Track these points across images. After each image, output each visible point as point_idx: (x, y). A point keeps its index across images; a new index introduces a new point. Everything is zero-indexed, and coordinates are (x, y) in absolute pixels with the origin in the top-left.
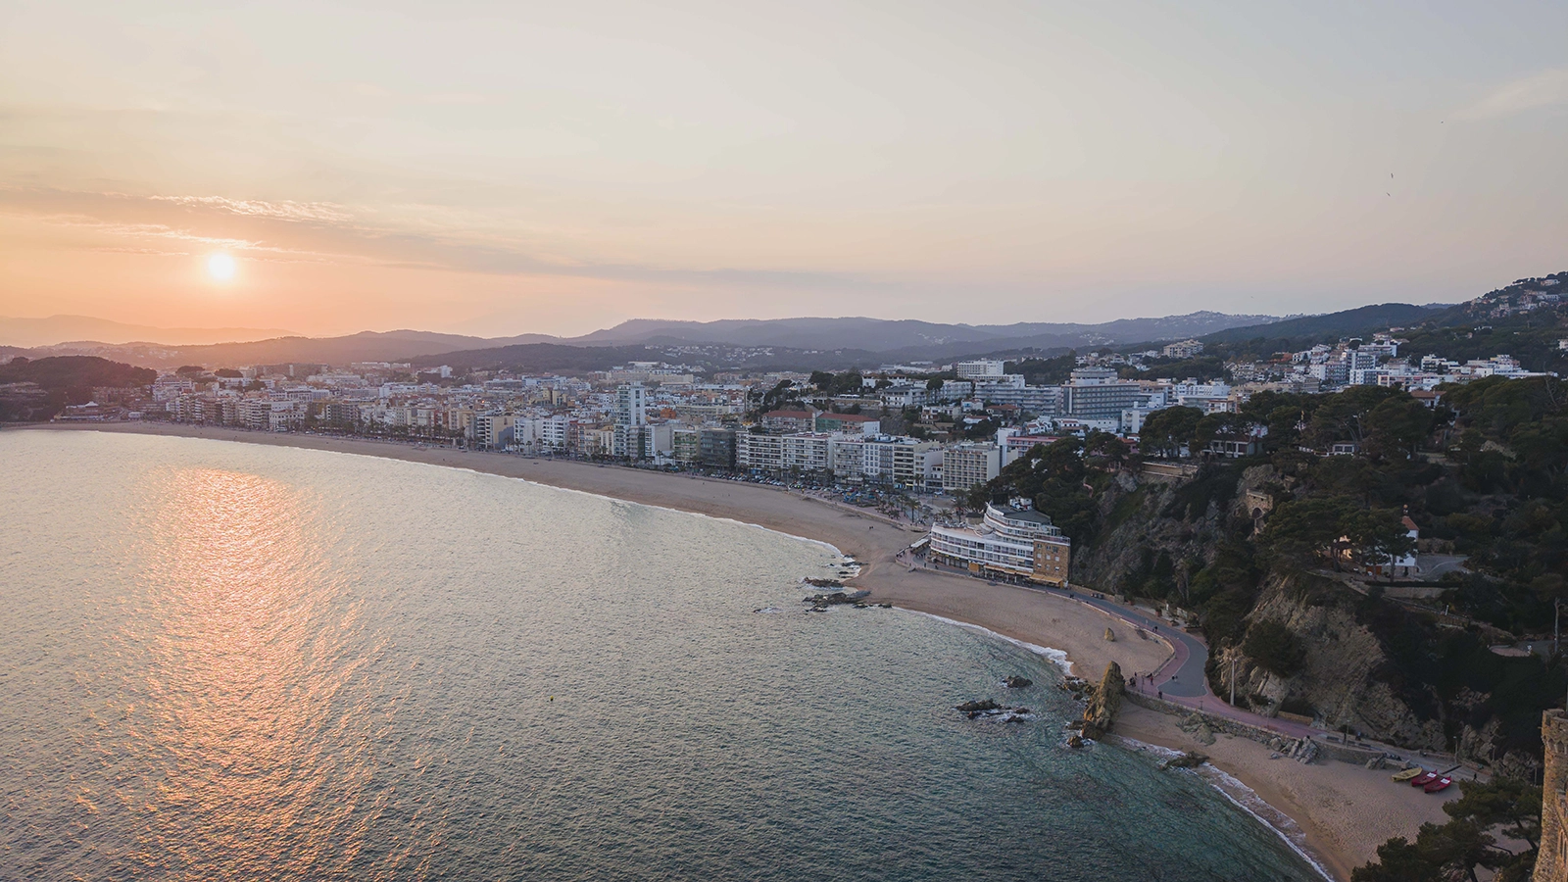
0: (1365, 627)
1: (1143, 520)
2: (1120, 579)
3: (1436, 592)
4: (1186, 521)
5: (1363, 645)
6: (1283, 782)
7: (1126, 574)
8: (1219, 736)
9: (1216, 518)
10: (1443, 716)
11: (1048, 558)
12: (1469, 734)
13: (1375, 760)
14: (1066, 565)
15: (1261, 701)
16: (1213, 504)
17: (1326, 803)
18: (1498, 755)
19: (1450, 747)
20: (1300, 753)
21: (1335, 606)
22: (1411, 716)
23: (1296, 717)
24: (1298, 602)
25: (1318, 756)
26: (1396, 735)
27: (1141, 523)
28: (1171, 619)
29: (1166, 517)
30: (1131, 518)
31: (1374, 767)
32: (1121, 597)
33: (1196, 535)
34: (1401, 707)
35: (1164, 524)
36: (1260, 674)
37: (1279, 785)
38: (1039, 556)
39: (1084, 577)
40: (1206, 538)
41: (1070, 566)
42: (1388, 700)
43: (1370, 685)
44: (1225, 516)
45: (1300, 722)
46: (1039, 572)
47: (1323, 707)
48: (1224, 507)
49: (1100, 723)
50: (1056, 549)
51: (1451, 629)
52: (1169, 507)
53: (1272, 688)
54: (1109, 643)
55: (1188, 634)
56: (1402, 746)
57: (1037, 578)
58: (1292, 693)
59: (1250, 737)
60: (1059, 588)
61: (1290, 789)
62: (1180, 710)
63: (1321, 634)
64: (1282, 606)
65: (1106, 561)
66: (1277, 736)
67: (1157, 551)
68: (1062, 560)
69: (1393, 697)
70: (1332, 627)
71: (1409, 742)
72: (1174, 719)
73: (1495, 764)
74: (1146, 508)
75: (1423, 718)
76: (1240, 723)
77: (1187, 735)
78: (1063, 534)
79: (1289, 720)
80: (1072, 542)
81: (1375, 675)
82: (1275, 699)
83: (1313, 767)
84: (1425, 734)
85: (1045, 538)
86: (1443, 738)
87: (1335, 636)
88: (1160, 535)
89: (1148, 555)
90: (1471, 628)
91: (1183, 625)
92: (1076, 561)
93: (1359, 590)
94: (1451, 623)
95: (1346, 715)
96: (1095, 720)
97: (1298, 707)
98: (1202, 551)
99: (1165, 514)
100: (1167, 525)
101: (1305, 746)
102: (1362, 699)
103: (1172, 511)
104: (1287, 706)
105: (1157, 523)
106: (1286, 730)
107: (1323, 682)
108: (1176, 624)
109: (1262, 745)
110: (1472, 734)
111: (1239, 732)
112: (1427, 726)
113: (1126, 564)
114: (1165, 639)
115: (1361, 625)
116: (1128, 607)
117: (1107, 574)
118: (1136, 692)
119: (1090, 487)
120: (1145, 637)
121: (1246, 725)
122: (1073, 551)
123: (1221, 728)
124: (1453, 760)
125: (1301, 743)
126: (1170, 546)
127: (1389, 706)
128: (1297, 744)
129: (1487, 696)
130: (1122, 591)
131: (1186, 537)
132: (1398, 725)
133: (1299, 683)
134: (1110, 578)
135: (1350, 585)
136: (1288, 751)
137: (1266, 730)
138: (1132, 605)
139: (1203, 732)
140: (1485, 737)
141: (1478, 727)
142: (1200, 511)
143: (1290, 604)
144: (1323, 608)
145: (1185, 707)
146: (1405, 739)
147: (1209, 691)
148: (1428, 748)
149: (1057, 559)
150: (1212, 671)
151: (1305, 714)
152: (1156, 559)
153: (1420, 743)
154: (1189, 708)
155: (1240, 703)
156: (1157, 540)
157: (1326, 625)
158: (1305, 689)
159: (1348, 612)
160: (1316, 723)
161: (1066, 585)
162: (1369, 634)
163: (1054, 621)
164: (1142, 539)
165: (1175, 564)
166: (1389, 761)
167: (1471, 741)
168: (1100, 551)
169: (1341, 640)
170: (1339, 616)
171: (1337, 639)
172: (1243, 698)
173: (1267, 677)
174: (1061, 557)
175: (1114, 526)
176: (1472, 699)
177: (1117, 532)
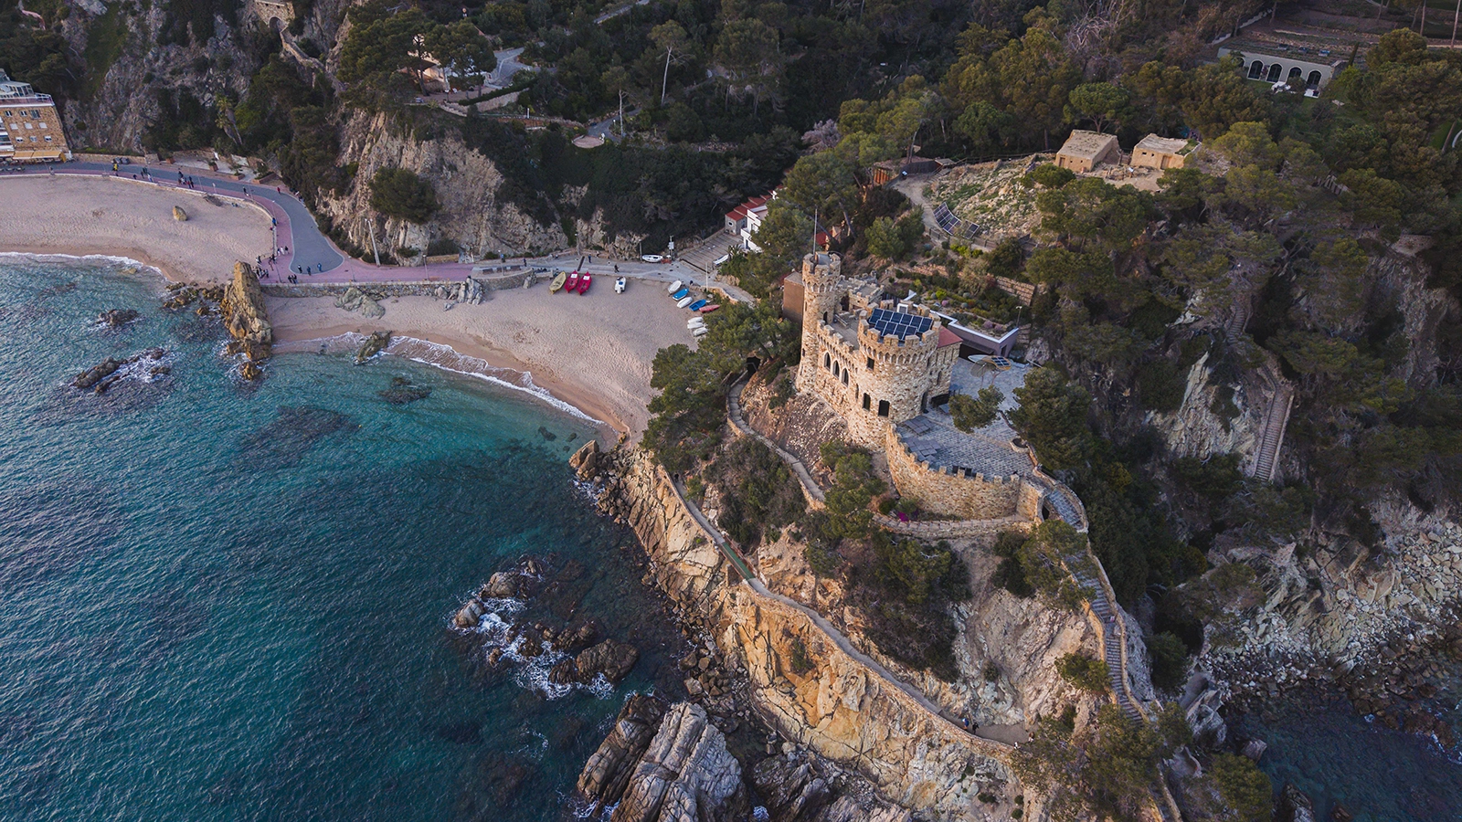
0: (476, 150)
1: (138, 53)
2: (143, 135)
3: (512, 98)
4: (193, 45)
5: (481, 172)
6: (471, 331)
7: (148, 127)
8: (385, 303)
9: (229, 36)
10: (558, 218)
11: (29, 126)
12: (581, 227)
13: (529, 278)
14: (60, 131)
15: (408, 253)
16: (219, 19)
17: (519, 338)
18: (609, 238)
19: (572, 243)
20: (470, 296)
21: (444, 137)
22: (538, 226)
23: (443, 258)
24: (405, 139)
25: (485, 292)
26: (531, 247)
27: (136, 58)
28: (234, 172)
29: (167, 45)
30: (121, 54)
31: (530, 286)
32: (154, 157)
33: (213, 61)
34: (528, 220)
35: (168, 54)
36: (396, 225)
37: (471, 336)
38: (14, 127)
39: (89, 141)
40: (228, 63)
41: (65, 130)
42: (517, 218)
43: (499, 208)
44: (239, 31)
45: (449, 262)
46: (22, 148)
47: (464, 240)
48: (234, 21)
49: (263, 338)
50: (36, 114)
51: (536, 131)
52: (165, 29)
53: (413, 236)
54: (185, 224)
55: (263, 186)
56: (538, 256)
57: (25, 156)
58: (433, 236)
59: (414, 294)
60: (62, 161)
61: (482, 336)
62: (332, 289)
63: (442, 169)
64: (389, 146)
65: (111, 114)
66: (440, 285)
67: (174, 90)
68: (50, 124)
69: (520, 213)
70: (447, 158)
71: (542, 250)
72: (330, 300)
73: (610, 247)
74: (133, 36)
75: (546, 225)
76: (400, 283)
77: (354, 314)
78: (36, 90)
79: (439, 263)
80: (54, 99)
81: (502, 197)
82: (420, 246)
83: (486, 305)
84: (551, 238)
85: (13, 102)
86: (564, 237)
87: (453, 168)
88: (169, 69)
89: (165, 97)
90: (554, 127)
91: (251, 178)
92: (70, 122)
93: (456, 112)
94: (536, 125)
95: (485, 240)
96: (254, 336)
97: (443, 248)
98: (229, 79)
99: (163, 41)
100: (172, 55)
101: (471, 287)
102: (496, 223)
103: (170, 35)
104: (434, 250)
105: (158, 54)
106: (443, 276)
107: (456, 217)
108: (241, 176)
109: (428, 298)
110: (585, 227)
111: (401, 292)
112: (550, 230)
113: (143, 114)
114: (246, 200)
115: (472, 150)
116: (167, 166)
117: (122, 132)
118: (274, 284)
119: (36, 15)
120: (219, 204)
121: (408, 283)
122: (60, 109)
123: (382, 294)
124: (576, 253)
125: (467, 286)
126: (188, 80)
127: (519, 222)
128: (463, 287)
129: (585, 188)
130: (153, 149)
131: (202, 66)
132: (529, 237)
133: (436, 224)
134: (127, 135)
135: (447, 109)
136: (456, 296)
137: (428, 282)
138: (172, 162)
139: (369, 305)
140: (593, 226)
141: (587, 219)
142: (206, 32)
143: (398, 142)
144: (435, 141)
145: (337, 284)
146: (539, 248)
147: (343, 255)
148: (556, 250)
149: (44, 126)
150: (330, 228)
151: (453, 253)
152: (177, 98)
153: (550, 247)
154: (342, 284)
155: (386, 260)
156: (168, 75)
157: (442, 159)
158: (444, 229)
159: (457, 140)
160: (463, 258)
161: (69, 155)
162: (482, 157)
163: (95, 214)
164: (149, 78)
165: (202, 102)
166: (539, 275)
167: (585, 233)
168: (97, 103)
169: (460, 169)
170: (451, 145)
171: (456, 170)
172: (387, 254)
173: (406, 227)
174: (47, 122)
175: (103, 68)
176: (576, 194)
177: (112, 73)
